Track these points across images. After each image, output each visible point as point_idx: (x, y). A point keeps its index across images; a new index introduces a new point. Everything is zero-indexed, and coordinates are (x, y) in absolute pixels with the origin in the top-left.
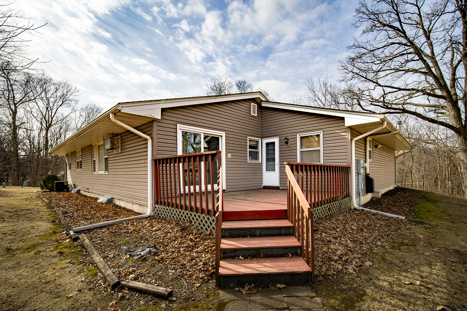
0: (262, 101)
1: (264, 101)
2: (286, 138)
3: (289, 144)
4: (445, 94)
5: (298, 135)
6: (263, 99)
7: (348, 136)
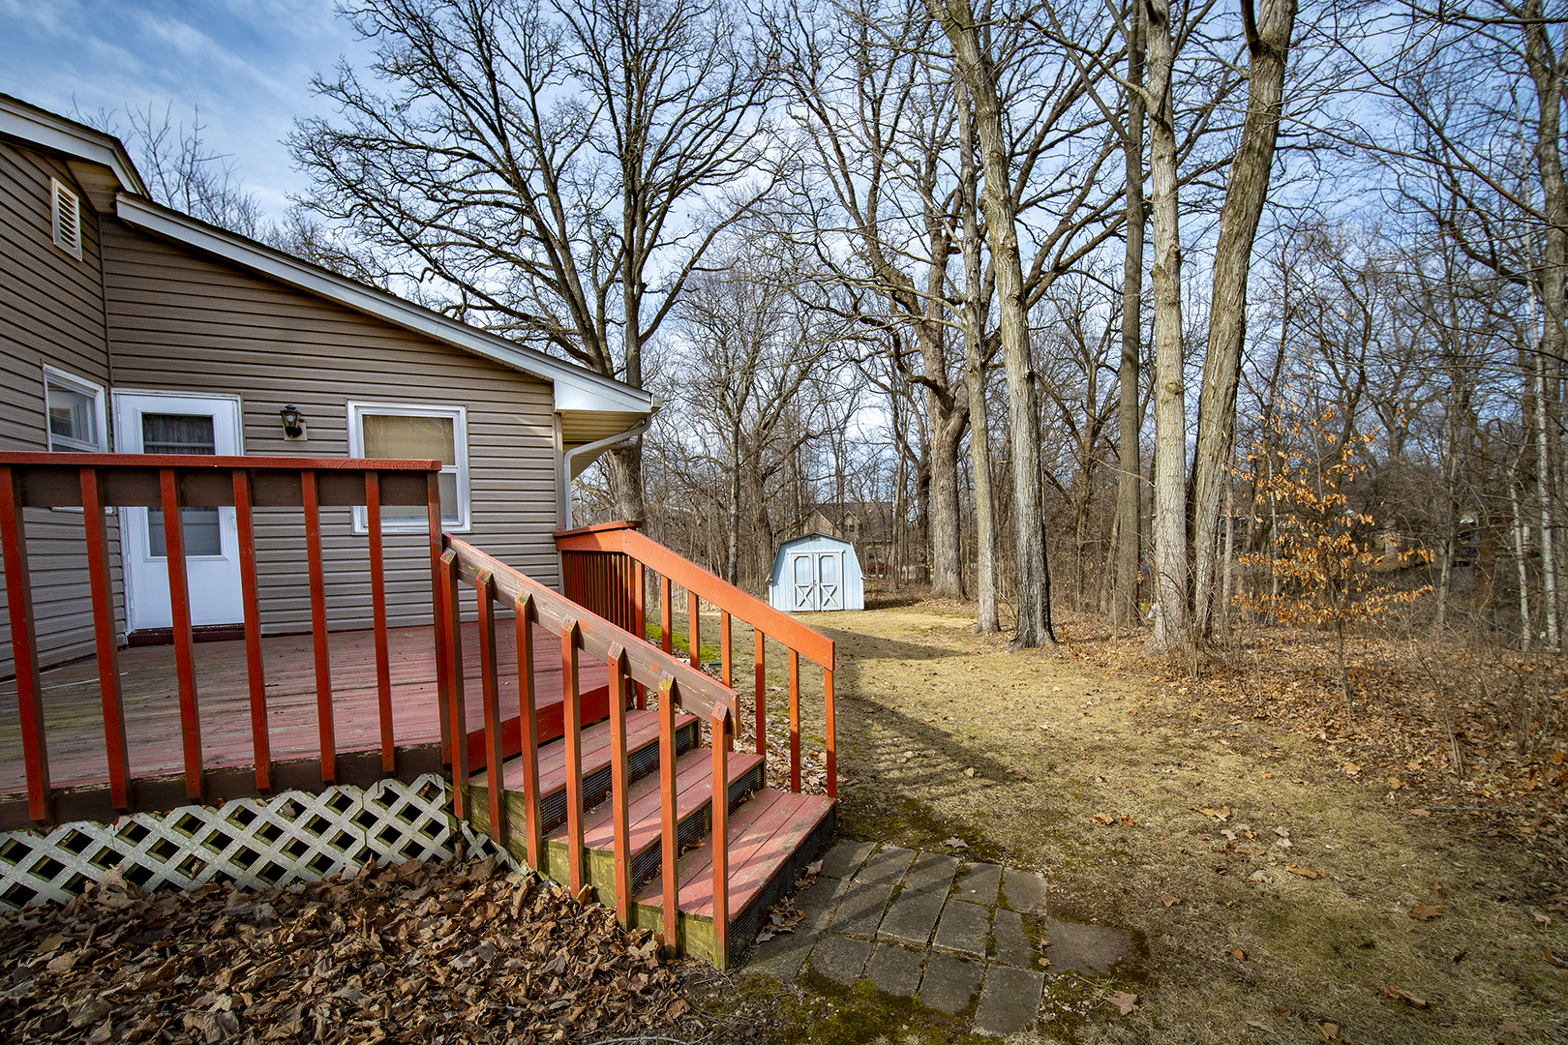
0: (120, 188)
1: (128, 195)
2: (290, 411)
3: (304, 436)
4: (592, 353)
5: (351, 405)
6: (129, 188)
7: (556, 439)
